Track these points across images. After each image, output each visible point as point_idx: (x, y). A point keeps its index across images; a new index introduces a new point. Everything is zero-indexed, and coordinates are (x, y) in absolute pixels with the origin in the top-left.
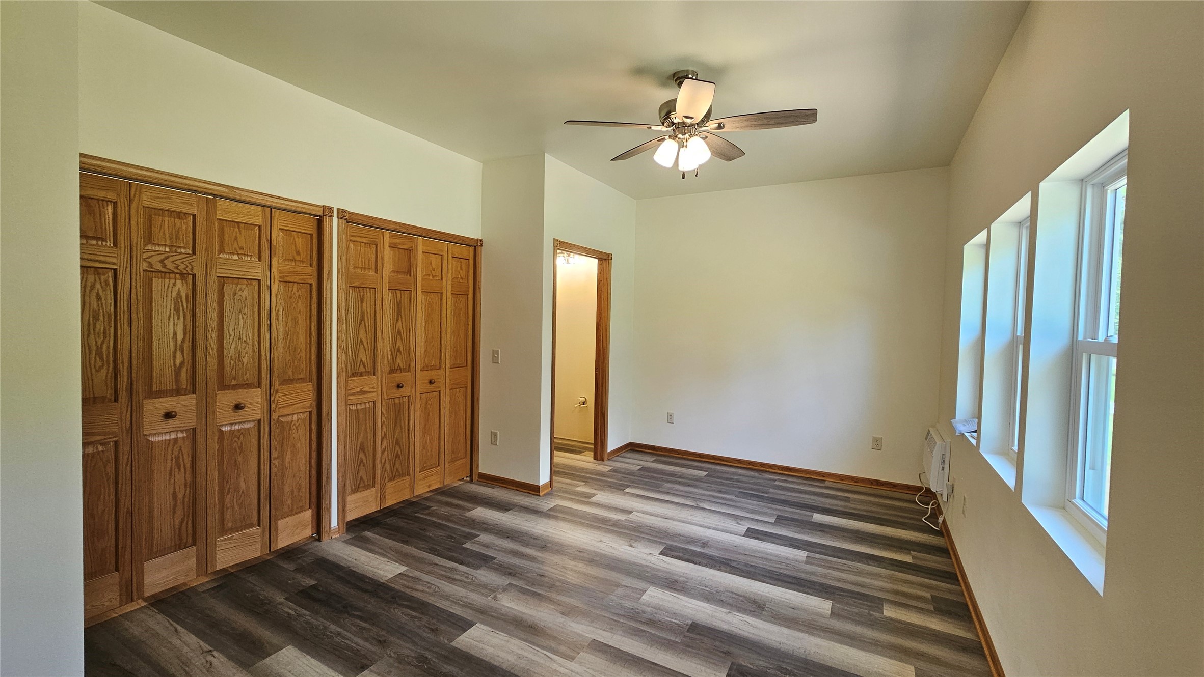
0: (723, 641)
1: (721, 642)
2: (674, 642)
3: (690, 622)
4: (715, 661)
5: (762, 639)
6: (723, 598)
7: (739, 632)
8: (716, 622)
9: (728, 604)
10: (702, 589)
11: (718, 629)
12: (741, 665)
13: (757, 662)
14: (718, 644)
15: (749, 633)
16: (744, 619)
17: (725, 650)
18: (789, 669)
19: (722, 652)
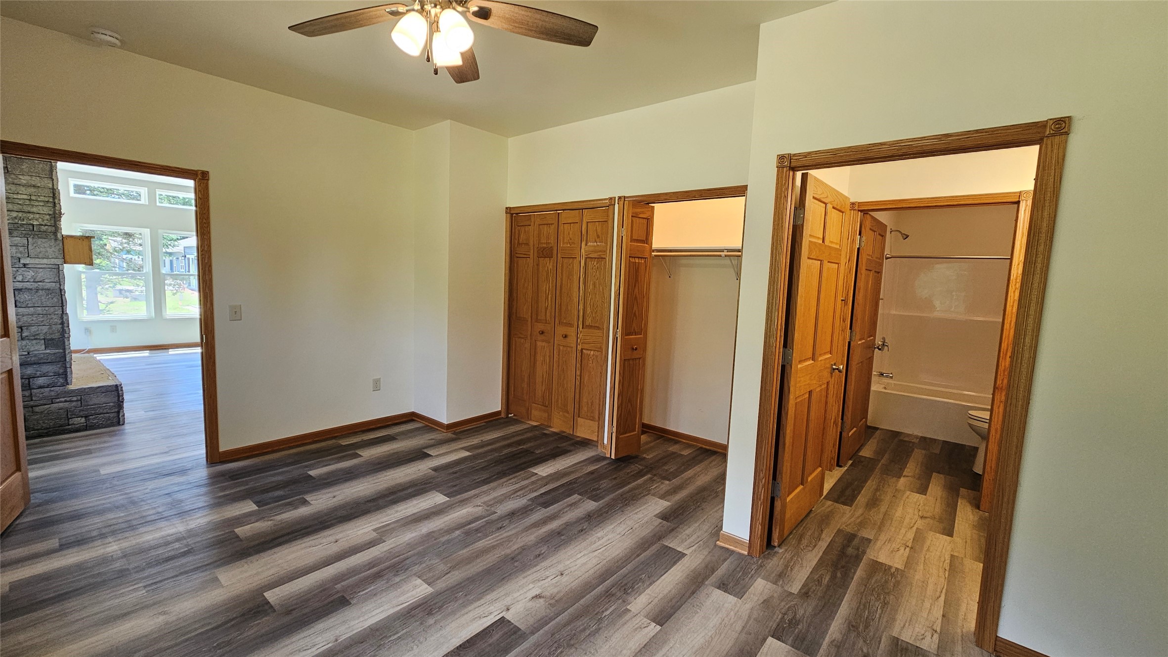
0: (305, 617)
1: (306, 614)
2: (339, 583)
3: (353, 602)
4: (291, 600)
5: (273, 650)
6: (365, 645)
7: (302, 635)
8: (333, 622)
9: (351, 645)
10: (397, 633)
11: (324, 619)
12: (266, 616)
13: (255, 629)
14: (307, 610)
15: (292, 643)
16: (314, 649)
17: (294, 612)
18: (218, 651)
19: (294, 609)
